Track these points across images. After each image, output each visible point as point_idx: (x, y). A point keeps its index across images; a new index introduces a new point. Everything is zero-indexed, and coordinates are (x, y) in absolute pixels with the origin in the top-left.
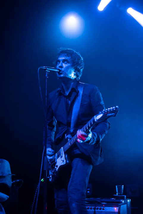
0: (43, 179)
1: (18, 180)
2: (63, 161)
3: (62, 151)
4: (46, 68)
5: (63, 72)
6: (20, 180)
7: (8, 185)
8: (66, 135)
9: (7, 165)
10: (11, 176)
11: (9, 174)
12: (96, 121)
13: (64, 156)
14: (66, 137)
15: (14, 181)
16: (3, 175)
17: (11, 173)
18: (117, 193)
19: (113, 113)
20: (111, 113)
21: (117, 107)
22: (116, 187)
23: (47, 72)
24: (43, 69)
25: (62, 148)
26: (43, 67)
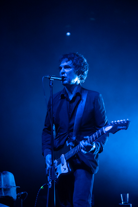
0: (42, 187)
1: (23, 193)
2: (65, 169)
3: (63, 159)
4: (50, 77)
5: (67, 79)
6: (24, 192)
7: (13, 198)
8: (67, 142)
9: (11, 177)
10: (15, 188)
11: (14, 186)
12: (104, 132)
13: (65, 163)
14: (68, 145)
15: (19, 194)
16: (7, 187)
17: (15, 186)
18: (122, 202)
19: (125, 126)
20: (122, 126)
21: (127, 119)
22: (121, 195)
23: (51, 80)
24: (47, 77)
25: (63, 155)
26: (47, 76)
